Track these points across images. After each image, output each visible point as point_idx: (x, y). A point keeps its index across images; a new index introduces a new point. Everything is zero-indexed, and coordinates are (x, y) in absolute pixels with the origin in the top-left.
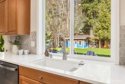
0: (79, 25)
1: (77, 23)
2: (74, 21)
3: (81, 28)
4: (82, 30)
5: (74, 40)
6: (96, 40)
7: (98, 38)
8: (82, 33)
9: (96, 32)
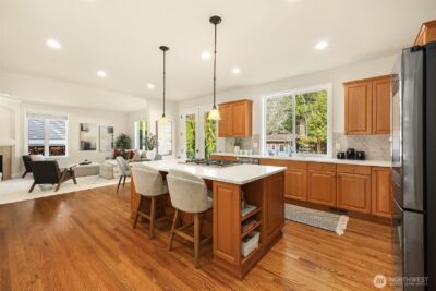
0: (278, 115)
1: (274, 112)
2: (268, 108)
3: (282, 121)
4: (283, 124)
5: (268, 142)
6: (311, 143)
7: (315, 140)
8: (284, 131)
9: (312, 129)
